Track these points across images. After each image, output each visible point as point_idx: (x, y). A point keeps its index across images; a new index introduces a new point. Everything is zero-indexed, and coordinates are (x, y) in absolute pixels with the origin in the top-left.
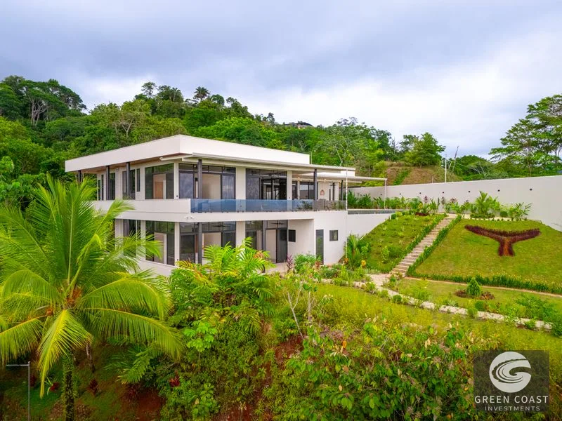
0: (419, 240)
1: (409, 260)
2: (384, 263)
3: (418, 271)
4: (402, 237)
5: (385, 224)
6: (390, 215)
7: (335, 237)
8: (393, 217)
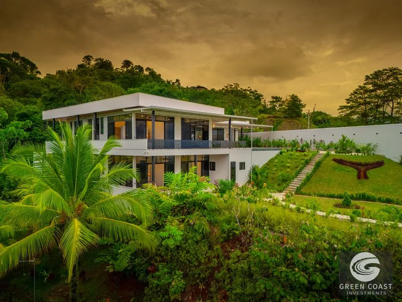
0: (301, 169)
1: (296, 183)
2: (279, 185)
3: (303, 190)
4: (289, 167)
5: (276, 158)
6: (279, 151)
7: (243, 167)
8: (281, 153)
